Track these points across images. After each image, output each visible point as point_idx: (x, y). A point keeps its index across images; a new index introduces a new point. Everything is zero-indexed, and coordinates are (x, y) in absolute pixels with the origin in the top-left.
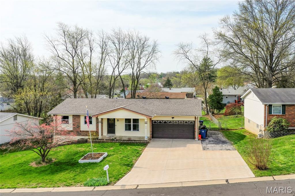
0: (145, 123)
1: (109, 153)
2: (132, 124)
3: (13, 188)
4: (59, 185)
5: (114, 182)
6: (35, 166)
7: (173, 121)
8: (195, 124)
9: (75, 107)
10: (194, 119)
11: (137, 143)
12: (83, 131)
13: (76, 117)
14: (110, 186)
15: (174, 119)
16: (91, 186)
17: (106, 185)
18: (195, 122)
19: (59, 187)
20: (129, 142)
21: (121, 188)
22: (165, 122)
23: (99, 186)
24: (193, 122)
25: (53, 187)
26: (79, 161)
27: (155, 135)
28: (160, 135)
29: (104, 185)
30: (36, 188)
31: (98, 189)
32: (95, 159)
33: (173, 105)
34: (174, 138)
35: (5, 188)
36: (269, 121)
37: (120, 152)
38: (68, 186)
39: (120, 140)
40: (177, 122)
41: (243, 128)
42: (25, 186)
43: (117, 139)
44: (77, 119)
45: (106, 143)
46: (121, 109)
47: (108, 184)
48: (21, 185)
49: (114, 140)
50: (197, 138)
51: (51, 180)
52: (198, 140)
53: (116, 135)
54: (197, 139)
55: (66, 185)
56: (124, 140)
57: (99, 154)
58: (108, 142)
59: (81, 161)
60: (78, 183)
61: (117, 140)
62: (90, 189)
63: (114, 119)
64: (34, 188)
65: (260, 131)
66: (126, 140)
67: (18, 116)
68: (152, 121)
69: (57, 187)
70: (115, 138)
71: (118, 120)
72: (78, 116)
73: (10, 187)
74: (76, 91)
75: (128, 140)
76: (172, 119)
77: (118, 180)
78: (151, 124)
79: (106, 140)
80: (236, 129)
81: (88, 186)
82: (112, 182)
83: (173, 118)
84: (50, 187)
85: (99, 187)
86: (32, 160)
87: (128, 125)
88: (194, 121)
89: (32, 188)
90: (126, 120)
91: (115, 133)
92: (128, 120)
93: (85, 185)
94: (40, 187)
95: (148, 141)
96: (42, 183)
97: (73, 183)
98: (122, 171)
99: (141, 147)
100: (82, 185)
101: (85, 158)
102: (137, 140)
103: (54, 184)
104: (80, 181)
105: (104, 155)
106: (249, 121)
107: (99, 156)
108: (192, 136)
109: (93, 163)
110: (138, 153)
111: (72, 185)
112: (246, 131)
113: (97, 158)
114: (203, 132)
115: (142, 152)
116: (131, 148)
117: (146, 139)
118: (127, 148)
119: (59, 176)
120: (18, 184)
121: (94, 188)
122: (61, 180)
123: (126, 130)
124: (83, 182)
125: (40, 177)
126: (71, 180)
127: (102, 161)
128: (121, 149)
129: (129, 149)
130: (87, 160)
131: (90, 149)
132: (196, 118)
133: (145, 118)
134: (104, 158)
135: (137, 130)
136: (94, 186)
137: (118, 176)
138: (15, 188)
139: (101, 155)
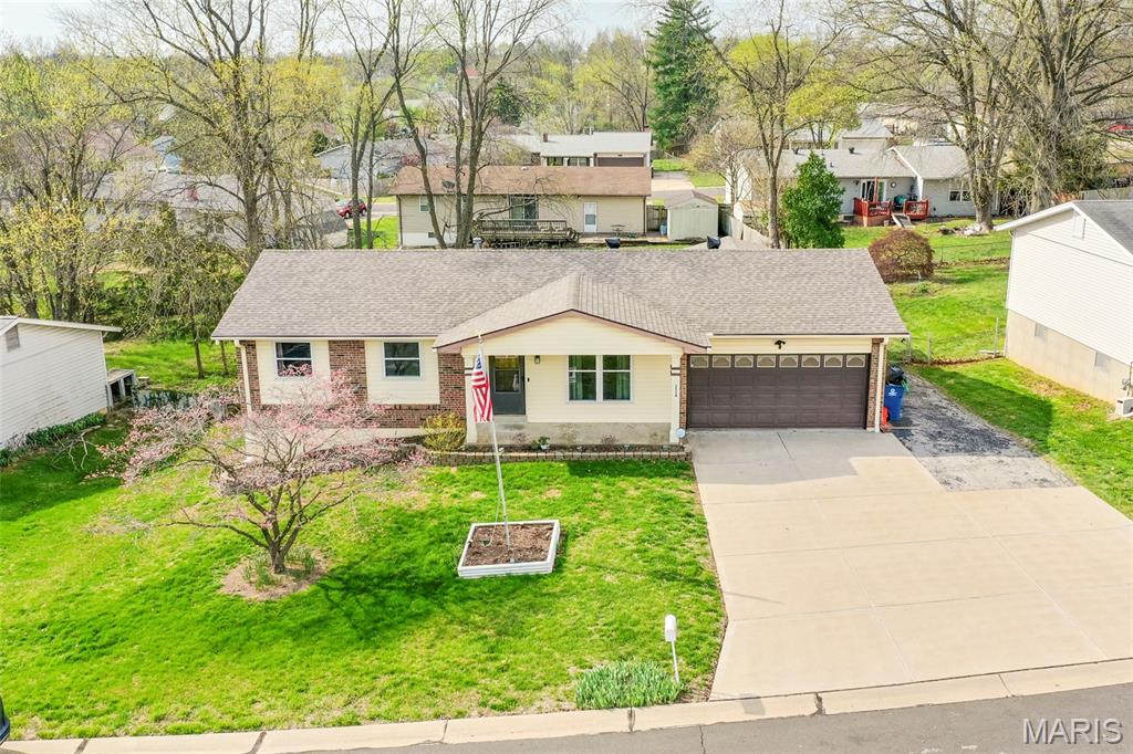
0: (673, 372)
1: (566, 522)
2: (598, 371)
3: (246, 728)
4: (461, 709)
5: (699, 679)
6: (252, 594)
7: (778, 356)
8: (873, 366)
10: (867, 348)
11: (645, 460)
13: (347, 347)
14: (693, 705)
15: (785, 349)
16: (612, 705)
17: (676, 702)
18: (873, 361)
19: (461, 715)
20: (610, 459)
21: (747, 711)
22: (744, 362)
23: (645, 704)
24: (863, 358)
25: (437, 716)
26: (460, 567)
27: (696, 416)
28: (719, 417)
29: (668, 699)
30: (359, 724)
31: (645, 719)
32: (526, 558)
35: (209, 730)
37: (606, 515)
38: (502, 709)
39: (567, 448)
40: (796, 359)
41: (998, 356)
42: (298, 716)
44: (349, 356)
46: (569, 316)
47: (682, 696)
48: (270, 707)
49: (539, 449)
50: (877, 423)
52: (881, 431)
53: (529, 420)
54: (877, 429)
55: (494, 707)
56: (585, 449)
58: (517, 459)
60: (538, 693)
61: (553, 448)
62: (616, 721)
63: (521, 359)
64: (350, 724)
66: (593, 450)
67: (20, 331)
68: (689, 356)
69: (456, 717)
70: (543, 440)
71: (538, 357)
72: (356, 344)
75: (599, 448)
76: (775, 350)
77: (711, 670)
78: (685, 371)
79: (506, 449)
80: (971, 362)
81: (599, 708)
82: (688, 681)
83: (779, 343)
84: (419, 718)
85: (645, 709)
87: (580, 378)
88: (869, 356)
89: (340, 724)
90: (573, 360)
91: (525, 413)
92: (580, 363)
93: (586, 701)
94: (372, 719)
95: (688, 448)
96: (366, 693)
97: (515, 695)
98: (691, 620)
99: (679, 482)
100: (565, 705)
101: (476, 555)
102: (640, 447)
103: (430, 699)
104: (541, 682)
105: (555, 535)
106: (1040, 331)
107: (540, 543)
108: (855, 416)
109: (526, 579)
110: (690, 516)
111: (514, 701)
112: (1024, 375)
113: (537, 553)
114: (893, 393)
115: (701, 510)
116: (638, 489)
117: (674, 439)
118: (624, 491)
119: (415, 651)
120: (254, 702)
121: (631, 715)
122: (446, 677)
123: (571, 398)
124: (561, 688)
125: (327, 660)
126: (493, 676)
127: (558, 566)
128: (598, 496)
129: (632, 492)
130: (495, 562)
131: (455, 496)
132: (877, 343)
133: (675, 354)
134: (562, 549)
135: (623, 398)
136: (626, 706)
137: (697, 648)
138: (256, 727)
139: (538, 535)
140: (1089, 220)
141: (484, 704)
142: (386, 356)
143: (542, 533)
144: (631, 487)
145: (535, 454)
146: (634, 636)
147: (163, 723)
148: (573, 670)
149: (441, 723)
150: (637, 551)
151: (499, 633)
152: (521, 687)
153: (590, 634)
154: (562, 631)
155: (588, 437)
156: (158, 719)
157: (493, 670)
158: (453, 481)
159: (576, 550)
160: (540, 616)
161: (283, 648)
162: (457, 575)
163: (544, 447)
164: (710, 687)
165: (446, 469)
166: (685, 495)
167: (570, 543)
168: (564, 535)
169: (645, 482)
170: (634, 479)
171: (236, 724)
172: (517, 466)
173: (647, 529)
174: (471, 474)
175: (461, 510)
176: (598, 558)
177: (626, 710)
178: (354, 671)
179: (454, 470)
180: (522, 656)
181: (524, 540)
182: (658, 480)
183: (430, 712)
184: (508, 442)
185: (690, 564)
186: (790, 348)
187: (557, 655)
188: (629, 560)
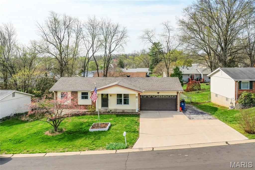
0: (136, 97)
1: (112, 123)
2: (123, 98)
3: (44, 153)
5: (131, 146)
6: (50, 135)
7: (158, 96)
8: (177, 98)
9: (71, 84)
10: (176, 94)
11: (130, 114)
12: (80, 105)
13: (74, 93)
14: (129, 149)
15: (159, 94)
16: (113, 149)
17: (125, 149)
18: (177, 97)
19: (84, 151)
20: (123, 114)
21: (139, 150)
22: (152, 97)
23: (119, 149)
24: (175, 96)
25: (80, 151)
26: (89, 129)
27: (142, 108)
28: (147, 108)
29: (124, 148)
30: (65, 152)
31: (119, 151)
32: (103, 128)
33: (155, 82)
34: (160, 111)
35: (37, 153)
36: (239, 95)
37: (121, 122)
38: (92, 150)
39: (115, 112)
40: (162, 96)
41: (209, 102)
42: (53, 151)
43: (112, 111)
44: (75, 95)
45: (104, 115)
46: (116, 86)
47: (127, 148)
48: (49, 150)
49: (110, 112)
50: (179, 110)
51: (73, 146)
53: (109, 108)
54: (179, 111)
55: (90, 149)
57: (103, 124)
59: (91, 130)
60: (100, 148)
62: (114, 151)
63: (107, 94)
64: (63, 152)
65: (231, 104)
66: (120, 113)
67: (15, 93)
68: (140, 95)
70: (111, 111)
71: (111, 95)
72: (76, 92)
73: (40, 151)
74: (62, 71)
75: (122, 112)
76: (157, 94)
77: (134, 144)
78: (140, 99)
79: (103, 112)
80: (204, 103)
81: (110, 150)
82: (129, 146)
83: (158, 93)
84: (76, 151)
86: (44, 130)
87: (119, 100)
88: (176, 96)
89: (61, 152)
90: (118, 95)
91: (108, 107)
92: (119, 95)
93: (108, 149)
94: (67, 151)
95: (139, 113)
96: (67, 148)
97: (95, 148)
98: (132, 137)
99: (136, 118)
100: (104, 149)
101: (93, 127)
102: (130, 113)
103: (79, 148)
104: (100, 146)
105: (109, 125)
106: (217, 95)
107: (106, 126)
108: (174, 108)
109: (102, 132)
110: (137, 123)
111: (95, 149)
112: (214, 104)
113: (105, 127)
114: (183, 104)
115: (139, 122)
116: (128, 119)
117: (137, 111)
118: (124, 119)
119: (78, 142)
120: (46, 149)
121: (116, 151)
122: (83, 145)
123: (117, 104)
124: (104, 147)
125: (61, 143)
126: (92, 145)
127: (109, 130)
128: (120, 120)
129: (126, 119)
130: (97, 129)
131: (92, 120)
132: (178, 93)
133: (137, 94)
134: (110, 127)
135: (128, 104)
136: (116, 149)
137: (132, 141)
138: (45, 152)
139: (106, 125)
140: (222, 71)
141: (89, 149)
142: (82, 95)
143: (107, 125)
144: (126, 118)
145: (108, 113)
146: (120, 139)
147: (28, 152)
148: (107, 144)
149: (80, 152)
150: (125, 127)
151: (95, 139)
154: (107, 139)
156: (28, 151)
157: (92, 144)
158: (92, 117)
159: (112, 127)
160: (103, 137)
162: (89, 131)
163: (111, 112)
165: (91, 116)
166: (137, 120)
167: (112, 126)
168: (111, 125)
169: (129, 118)
170: (127, 117)
171: (42, 152)
172: (105, 115)
173: (128, 124)
174: (96, 116)
175: (92, 122)
176: (117, 128)
177: (115, 150)
179: (93, 116)
180: (99, 142)
181: (103, 126)
182: (132, 117)
183: (78, 150)
184: (104, 111)
185: (134, 129)
186: (161, 94)
187: (105, 142)
188: (123, 129)
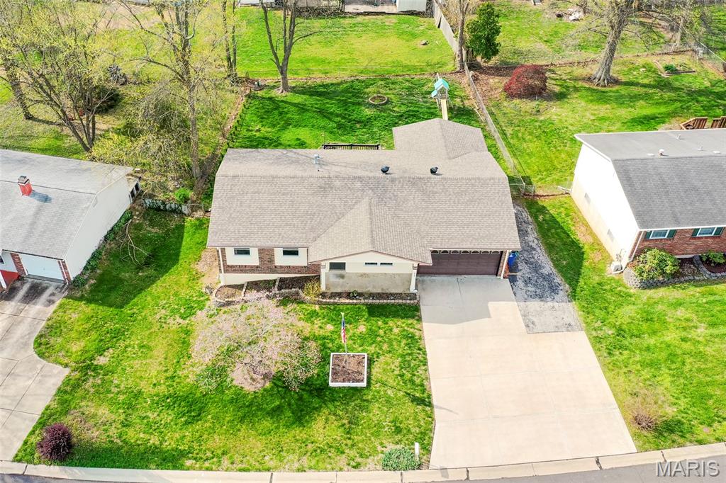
3: (264, 470)
5: (426, 457)
14: (424, 470)
16: (394, 469)
17: (418, 469)
19: (341, 470)
21: (442, 476)
23: (406, 470)
25: (333, 469)
26: (330, 382)
29: (414, 468)
30: (305, 471)
31: (407, 477)
35: (252, 470)
36: (640, 251)
38: (356, 468)
47: (420, 467)
49: (354, 297)
55: (353, 467)
60: (368, 460)
62: (396, 476)
64: (302, 471)
65: (617, 258)
77: (430, 452)
81: (390, 470)
82: (421, 458)
84: (327, 470)
89: (299, 471)
94: (310, 469)
96: (305, 454)
97: (359, 460)
99: (415, 322)
100: (378, 467)
101: (335, 375)
102: (397, 297)
103: (329, 460)
104: (368, 454)
105: (366, 362)
107: (360, 368)
109: (355, 389)
110: (420, 349)
111: (360, 464)
113: (360, 375)
115: (425, 345)
117: (412, 289)
121: (401, 474)
122: (333, 447)
124: (376, 458)
126: (351, 449)
127: (369, 382)
128: (381, 332)
130: (344, 380)
134: (369, 370)
136: (400, 470)
137: (424, 440)
138: (268, 470)
139: (359, 363)
141: (349, 465)
143: (361, 361)
145: (352, 301)
146: (401, 430)
148: (379, 448)
149: (333, 473)
150: (400, 375)
151: (349, 423)
152: (361, 456)
153: (384, 427)
154: (373, 424)
155: (374, 287)
157: (350, 445)
160: (364, 414)
161: (267, 423)
164: (429, 461)
165: (314, 306)
166: (417, 333)
167: (372, 366)
168: (369, 360)
171: (261, 467)
173: (403, 360)
176: (384, 378)
177: (400, 472)
178: (297, 441)
179: (317, 307)
180: (360, 437)
181: (353, 365)
183: (329, 467)
185: (421, 385)
187: (373, 439)
